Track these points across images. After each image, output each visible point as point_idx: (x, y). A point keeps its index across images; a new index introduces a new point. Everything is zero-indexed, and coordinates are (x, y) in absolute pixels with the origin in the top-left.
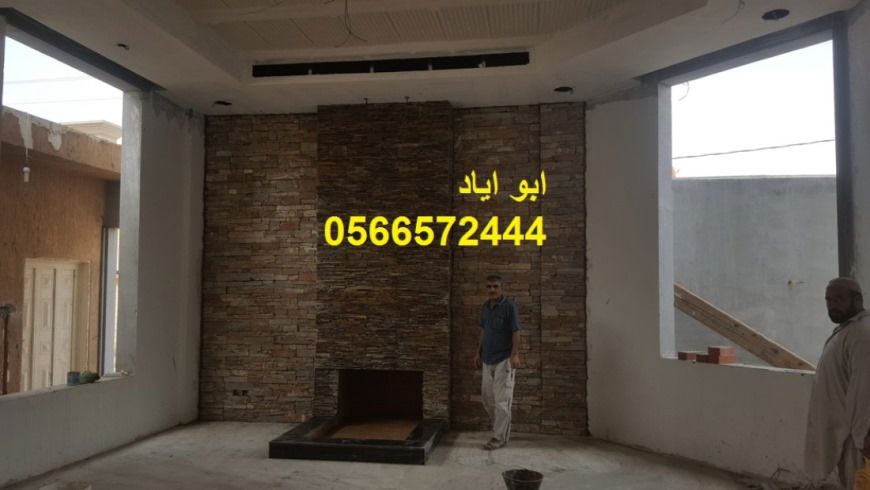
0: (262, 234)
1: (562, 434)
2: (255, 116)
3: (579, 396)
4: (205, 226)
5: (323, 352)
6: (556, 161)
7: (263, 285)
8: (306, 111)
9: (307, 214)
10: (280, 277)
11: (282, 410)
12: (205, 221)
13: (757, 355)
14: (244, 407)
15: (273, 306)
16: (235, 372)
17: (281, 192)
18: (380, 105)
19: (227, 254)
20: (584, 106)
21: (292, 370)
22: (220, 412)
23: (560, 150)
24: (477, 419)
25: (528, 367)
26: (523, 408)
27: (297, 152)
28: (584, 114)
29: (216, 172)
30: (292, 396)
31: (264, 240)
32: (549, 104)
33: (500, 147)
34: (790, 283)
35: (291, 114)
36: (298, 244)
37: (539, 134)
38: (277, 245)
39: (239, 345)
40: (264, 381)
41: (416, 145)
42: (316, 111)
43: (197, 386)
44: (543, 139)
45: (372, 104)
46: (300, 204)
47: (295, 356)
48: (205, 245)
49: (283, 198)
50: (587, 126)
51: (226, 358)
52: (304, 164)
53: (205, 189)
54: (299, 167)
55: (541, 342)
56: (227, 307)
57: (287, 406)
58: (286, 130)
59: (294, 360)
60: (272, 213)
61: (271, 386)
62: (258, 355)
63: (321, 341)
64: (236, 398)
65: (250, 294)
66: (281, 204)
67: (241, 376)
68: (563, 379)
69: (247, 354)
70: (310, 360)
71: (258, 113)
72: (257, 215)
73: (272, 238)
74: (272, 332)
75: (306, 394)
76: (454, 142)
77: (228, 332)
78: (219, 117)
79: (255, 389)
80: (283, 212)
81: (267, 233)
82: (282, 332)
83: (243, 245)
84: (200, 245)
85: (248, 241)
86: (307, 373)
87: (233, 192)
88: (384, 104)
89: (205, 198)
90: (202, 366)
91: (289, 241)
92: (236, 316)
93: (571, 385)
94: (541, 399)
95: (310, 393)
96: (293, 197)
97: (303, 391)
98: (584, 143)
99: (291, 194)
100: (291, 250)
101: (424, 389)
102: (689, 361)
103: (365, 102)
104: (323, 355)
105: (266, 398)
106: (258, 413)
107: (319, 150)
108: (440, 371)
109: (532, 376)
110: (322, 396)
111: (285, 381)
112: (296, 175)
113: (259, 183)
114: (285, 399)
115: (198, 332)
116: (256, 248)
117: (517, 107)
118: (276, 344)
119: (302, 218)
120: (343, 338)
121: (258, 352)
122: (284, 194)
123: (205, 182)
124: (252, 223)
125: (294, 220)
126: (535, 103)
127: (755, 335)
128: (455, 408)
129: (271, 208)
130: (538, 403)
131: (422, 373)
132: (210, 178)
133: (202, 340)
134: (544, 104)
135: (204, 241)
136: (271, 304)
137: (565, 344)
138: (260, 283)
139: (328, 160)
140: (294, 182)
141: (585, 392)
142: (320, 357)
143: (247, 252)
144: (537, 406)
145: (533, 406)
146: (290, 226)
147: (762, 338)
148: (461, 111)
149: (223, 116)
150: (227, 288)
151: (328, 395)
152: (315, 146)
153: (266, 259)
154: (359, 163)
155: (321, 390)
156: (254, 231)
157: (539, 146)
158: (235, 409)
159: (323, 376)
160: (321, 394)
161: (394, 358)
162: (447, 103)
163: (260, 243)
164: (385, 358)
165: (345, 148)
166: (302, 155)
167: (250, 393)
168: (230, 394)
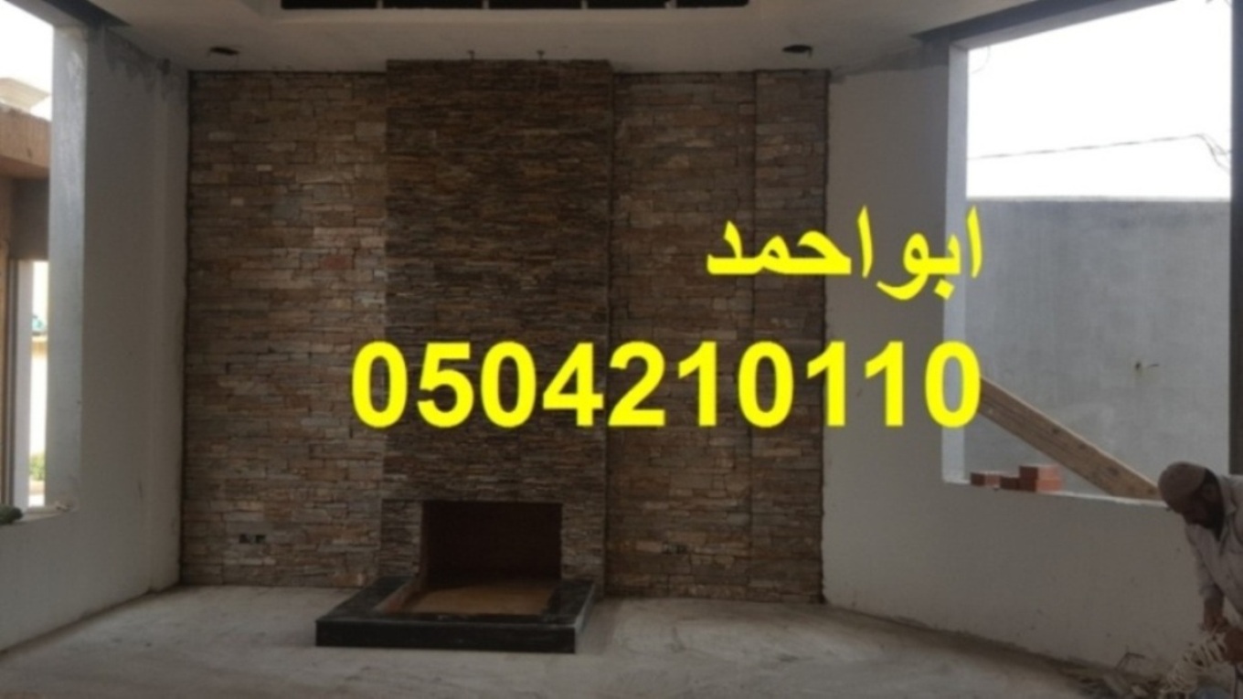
0: (288, 275)
1: (781, 601)
2: (277, 73)
3: (809, 541)
4: (190, 258)
5: (394, 471)
6: (781, 166)
7: (290, 360)
8: (365, 69)
9: (365, 243)
10: (319, 348)
11: (325, 566)
12: (189, 251)
13: (1086, 478)
14: (257, 562)
15: (307, 397)
16: (243, 505)
17: (322, 204)
18: (494, 63)
19: (226, 307)
20: (827, 77)
21: (340, 501)
22: (217, 571)
23: (787, 148)
24: (646, 578)
25: (729, 496)
26: (721, 560)
27: (350, 138)
28: (827, 91)
29: (208, 166)
30: (341, 543)
31: (291, 285)
32: (770, 72)
33: (689, 140)
34: (1138, 366)
35: (339, 73)
36: (350, 293)
37: (754, 120)
38: (315, 294)
39: (249, 459)
40: (293, 520)
41: (554, 132)
42: (382, 69)
43: (177, 528)
44: (761, 130)
45: (481, 62)
46: (355, 225)
47: (346, 478)
48: (189, 292)
49: (324, 215)
50: (831, 109)
51: (228, 481)
52: (362, 158)
53: (190, 196)
54: (351, 164)
55: (750, 456)
56: (230, 396)
57: (333, 561)
58: (329, 100)
59: (345, 485)
60: (305, 241)
61: (305, 527)
62: (282, 477)
63: (393, 453)
64: (246, 547)
65: (268, 376)
66: (322, 225)
67: (252, 512)
68: (786, 515)
69: (263, 475)
70: (371, 486)
71: (282, 68)
72: (281, 243)
73: (304, 283)
74: (307, 438)
75: (364, 540)
76: (615, 130)
77: (229, 438)
78: (214, 74)
79: (278, 533)
80: (326, 238)
81: (297, 272)
82: (323, 438)
83: (254, 293)
84: (181, 291)
85: (263, 286)
86: (366, 506)
87: (238, 202)
88: (501, 62)
89: (190, 212)
90: (186, 495)
91: (336, 287)
92: (245, 413)
93: (796, 523)
94: (750, 545)
95: (370, 539)
96: (342, 214)
97: (359, 535)
98: (826, 137)
99: (339, 208)
100: (339, 303)
101: (563, 532)
102: (987, 489)
103: (468, 57)
104: (395, 477)
105: (297, 547)
106: (282, 571)
107: (389, 135)
108: (589, 503)
109: (736, 510)
110: (394, 545)
111: (330, 519)
112: (348, 176)
113: (282, 190)
114: (327, 550)
115: (178, 438)
116: (278, 298)
117: (718, 74)
118: (312, 458)
119: (357, 249)
120: (429, 450)
121: (284, 472)
122: (328, 208)
123: (189, 184)
124: (271, 257)
125: (344, 252)
126: (749, 67)
127: (1083, 446)
128: (612, 561)
129: (304, 232)
130: (744, 553)
131: (558, 507)
132: (198, 178)
133: (185, 452)
134: (765, 71)
135: (188, 283)
136: (305, 392)
137: (789, 459)
138: (285, 358)
139: (405, 154)
140: (344, 188)
141: (818, 536)
142: (391, 481)
143: (264, 305)
144: (742, 558)
145: (736, 558)
146: (338, 263)
147: (1094, 452)
148: (627, 78)
149: (222, 73)
150: (228, 366)
151: (402, 543)
152: (380, 129)
153: (295, 316)
154: (457, 159)
155: (391, 534)
156: (274, 269)
157: (754, 140)
158: (243, 566)
159: (396, 511)
160: (391, 540)
161: (513, 482)
162: (605, 64)
163: (285, 291)
164: (501, 482)
165: (434, 134)
166: (357, 143)
167: (269, 539)
168: (234, 541)
